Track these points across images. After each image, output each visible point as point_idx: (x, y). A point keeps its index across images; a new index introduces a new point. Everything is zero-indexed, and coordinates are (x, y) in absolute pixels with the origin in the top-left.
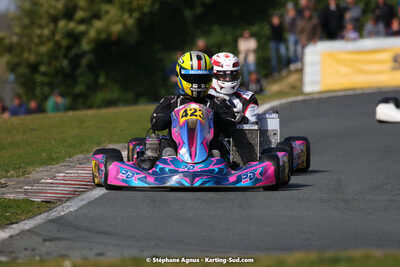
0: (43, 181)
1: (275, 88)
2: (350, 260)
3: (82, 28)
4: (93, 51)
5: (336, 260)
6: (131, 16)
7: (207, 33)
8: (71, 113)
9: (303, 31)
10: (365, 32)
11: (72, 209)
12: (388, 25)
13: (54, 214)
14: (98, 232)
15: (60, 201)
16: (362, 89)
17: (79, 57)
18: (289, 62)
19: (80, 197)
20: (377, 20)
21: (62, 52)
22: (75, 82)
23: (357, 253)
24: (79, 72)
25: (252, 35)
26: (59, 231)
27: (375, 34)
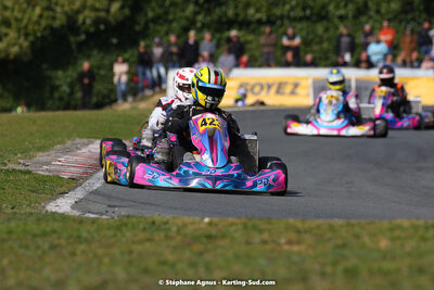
6: (26, 39)
7: (88, 57)
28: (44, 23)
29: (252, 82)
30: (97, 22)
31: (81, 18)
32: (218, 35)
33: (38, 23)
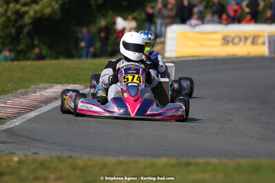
2: (197, 164)
3: (25, 9)
4: (31, 24)
5: (188, 164)
6: (57, 3)
7: (105, 16)
8: (16, 63)
11: (17, 124)
13: (5, 126)
14: (33, 140)
15: (9, 118)
16: (203, 56)
17: (22, 27)
19: (22, 117)
20: (214, 14)
21: (11, 24)
22: (19, 43)
23: (201, 160)
24: (22, 36)
25: (134, 19)
26: (8, 137)
27: (212, 22)
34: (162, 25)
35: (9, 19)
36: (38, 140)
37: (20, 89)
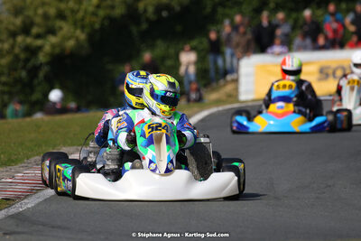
0: (3, 180)
1: (213, 96)
3: (39, 42)
6: (83, 31)
7: (152, 47)
9: (238, 45)
10: (294, 46)
11: (29, 206)
12: (315, 40)
13: (12, 210)
14: (53, 227)
15: (19, 198)
17: (36, 69)
18: (226, 73)
19: (37, 195)
20: (305, 36)
21: (21, 64)
22: (32, 91)
24: (36, 82)
25: (193, 49)
26: (17, 225)
27: (303, 48)
28: (102, 13)
29: (334, 65)
30: (159, 9)
31: (141, 6)
32: (294, 15)
33: (94, 14)
34: (232, 55)
35: (17, 57)
36: (59, 227)
37: (34, 156)
